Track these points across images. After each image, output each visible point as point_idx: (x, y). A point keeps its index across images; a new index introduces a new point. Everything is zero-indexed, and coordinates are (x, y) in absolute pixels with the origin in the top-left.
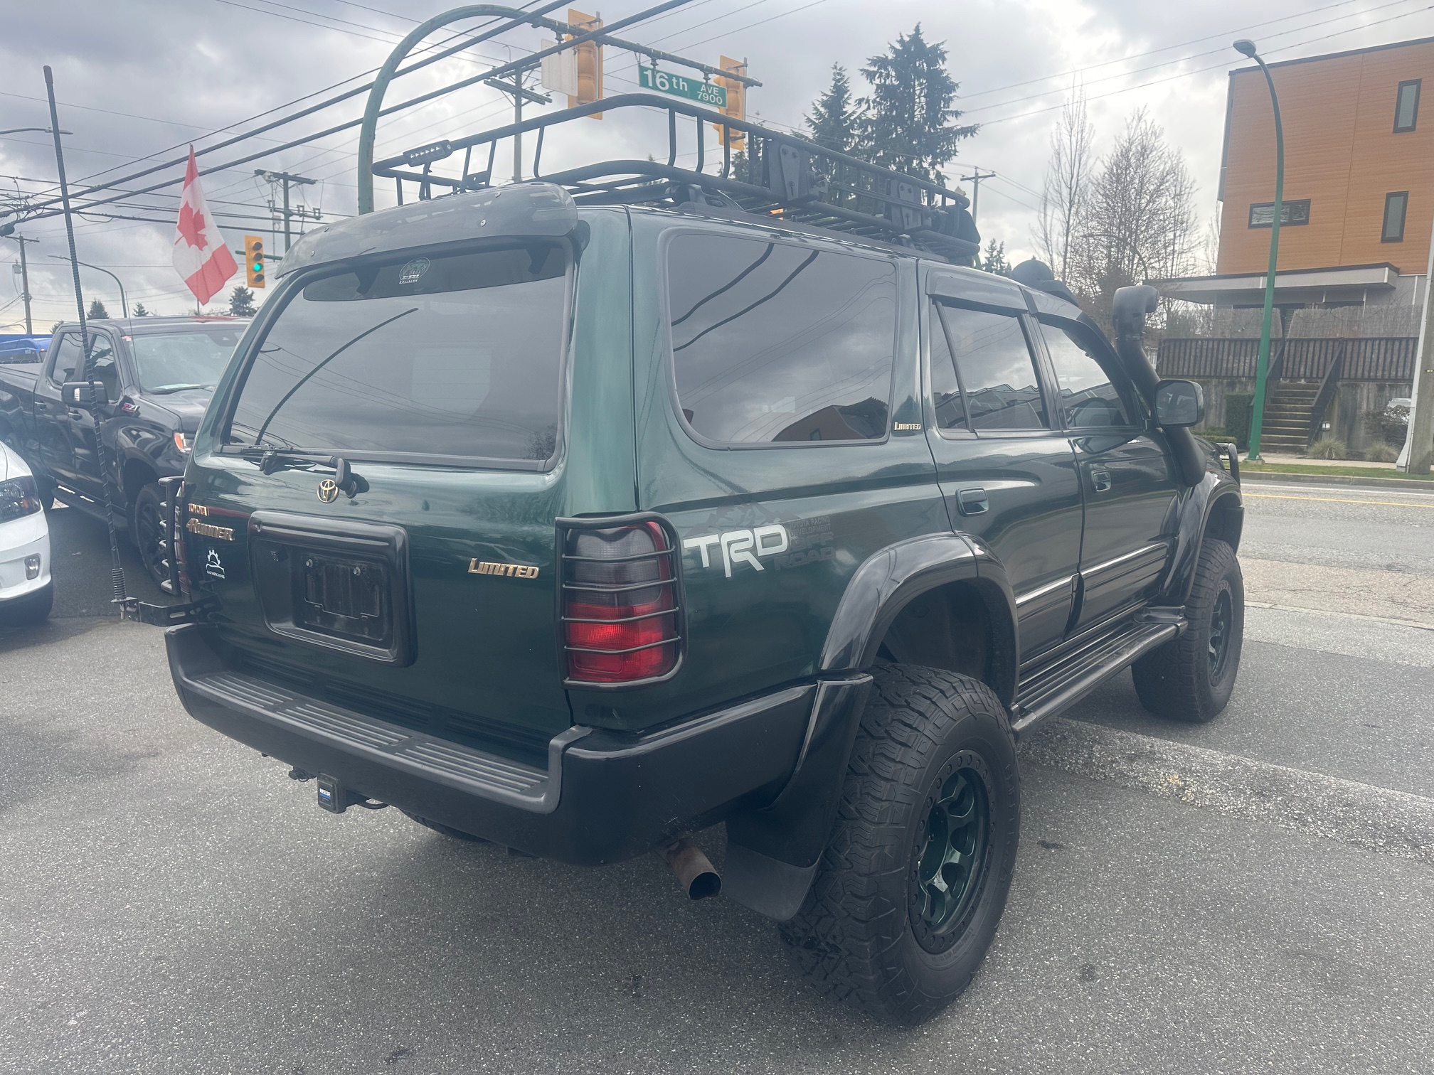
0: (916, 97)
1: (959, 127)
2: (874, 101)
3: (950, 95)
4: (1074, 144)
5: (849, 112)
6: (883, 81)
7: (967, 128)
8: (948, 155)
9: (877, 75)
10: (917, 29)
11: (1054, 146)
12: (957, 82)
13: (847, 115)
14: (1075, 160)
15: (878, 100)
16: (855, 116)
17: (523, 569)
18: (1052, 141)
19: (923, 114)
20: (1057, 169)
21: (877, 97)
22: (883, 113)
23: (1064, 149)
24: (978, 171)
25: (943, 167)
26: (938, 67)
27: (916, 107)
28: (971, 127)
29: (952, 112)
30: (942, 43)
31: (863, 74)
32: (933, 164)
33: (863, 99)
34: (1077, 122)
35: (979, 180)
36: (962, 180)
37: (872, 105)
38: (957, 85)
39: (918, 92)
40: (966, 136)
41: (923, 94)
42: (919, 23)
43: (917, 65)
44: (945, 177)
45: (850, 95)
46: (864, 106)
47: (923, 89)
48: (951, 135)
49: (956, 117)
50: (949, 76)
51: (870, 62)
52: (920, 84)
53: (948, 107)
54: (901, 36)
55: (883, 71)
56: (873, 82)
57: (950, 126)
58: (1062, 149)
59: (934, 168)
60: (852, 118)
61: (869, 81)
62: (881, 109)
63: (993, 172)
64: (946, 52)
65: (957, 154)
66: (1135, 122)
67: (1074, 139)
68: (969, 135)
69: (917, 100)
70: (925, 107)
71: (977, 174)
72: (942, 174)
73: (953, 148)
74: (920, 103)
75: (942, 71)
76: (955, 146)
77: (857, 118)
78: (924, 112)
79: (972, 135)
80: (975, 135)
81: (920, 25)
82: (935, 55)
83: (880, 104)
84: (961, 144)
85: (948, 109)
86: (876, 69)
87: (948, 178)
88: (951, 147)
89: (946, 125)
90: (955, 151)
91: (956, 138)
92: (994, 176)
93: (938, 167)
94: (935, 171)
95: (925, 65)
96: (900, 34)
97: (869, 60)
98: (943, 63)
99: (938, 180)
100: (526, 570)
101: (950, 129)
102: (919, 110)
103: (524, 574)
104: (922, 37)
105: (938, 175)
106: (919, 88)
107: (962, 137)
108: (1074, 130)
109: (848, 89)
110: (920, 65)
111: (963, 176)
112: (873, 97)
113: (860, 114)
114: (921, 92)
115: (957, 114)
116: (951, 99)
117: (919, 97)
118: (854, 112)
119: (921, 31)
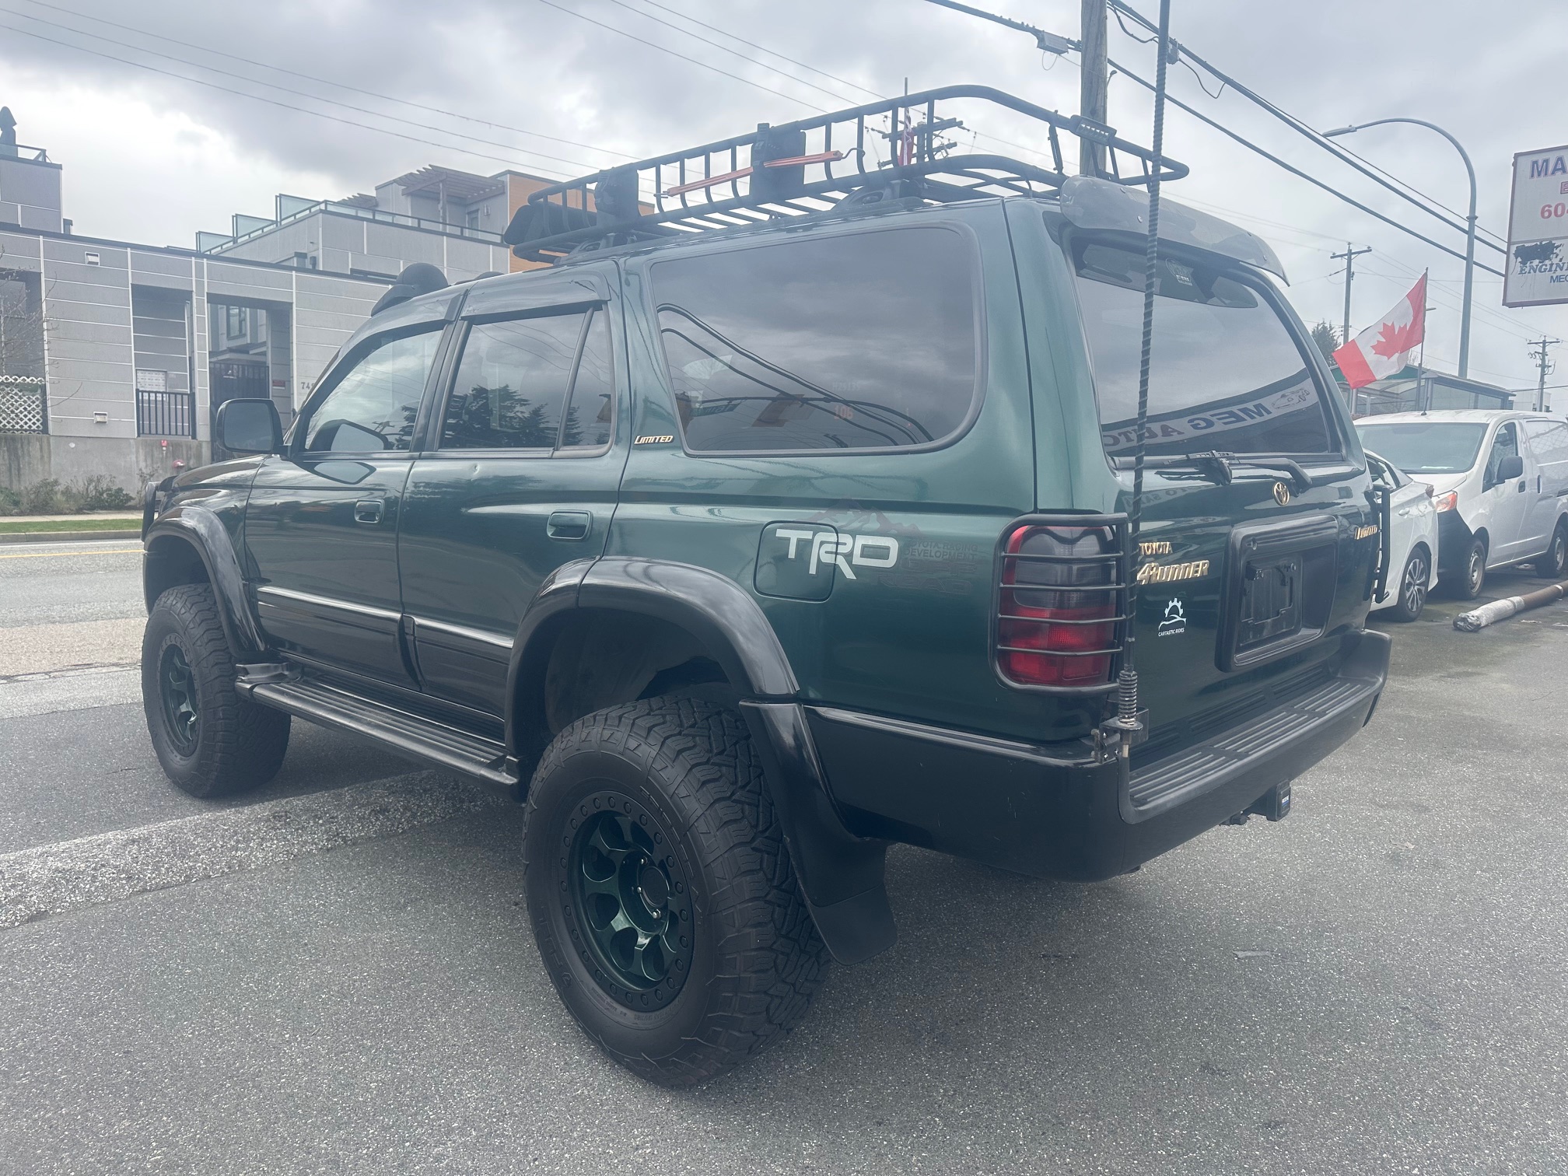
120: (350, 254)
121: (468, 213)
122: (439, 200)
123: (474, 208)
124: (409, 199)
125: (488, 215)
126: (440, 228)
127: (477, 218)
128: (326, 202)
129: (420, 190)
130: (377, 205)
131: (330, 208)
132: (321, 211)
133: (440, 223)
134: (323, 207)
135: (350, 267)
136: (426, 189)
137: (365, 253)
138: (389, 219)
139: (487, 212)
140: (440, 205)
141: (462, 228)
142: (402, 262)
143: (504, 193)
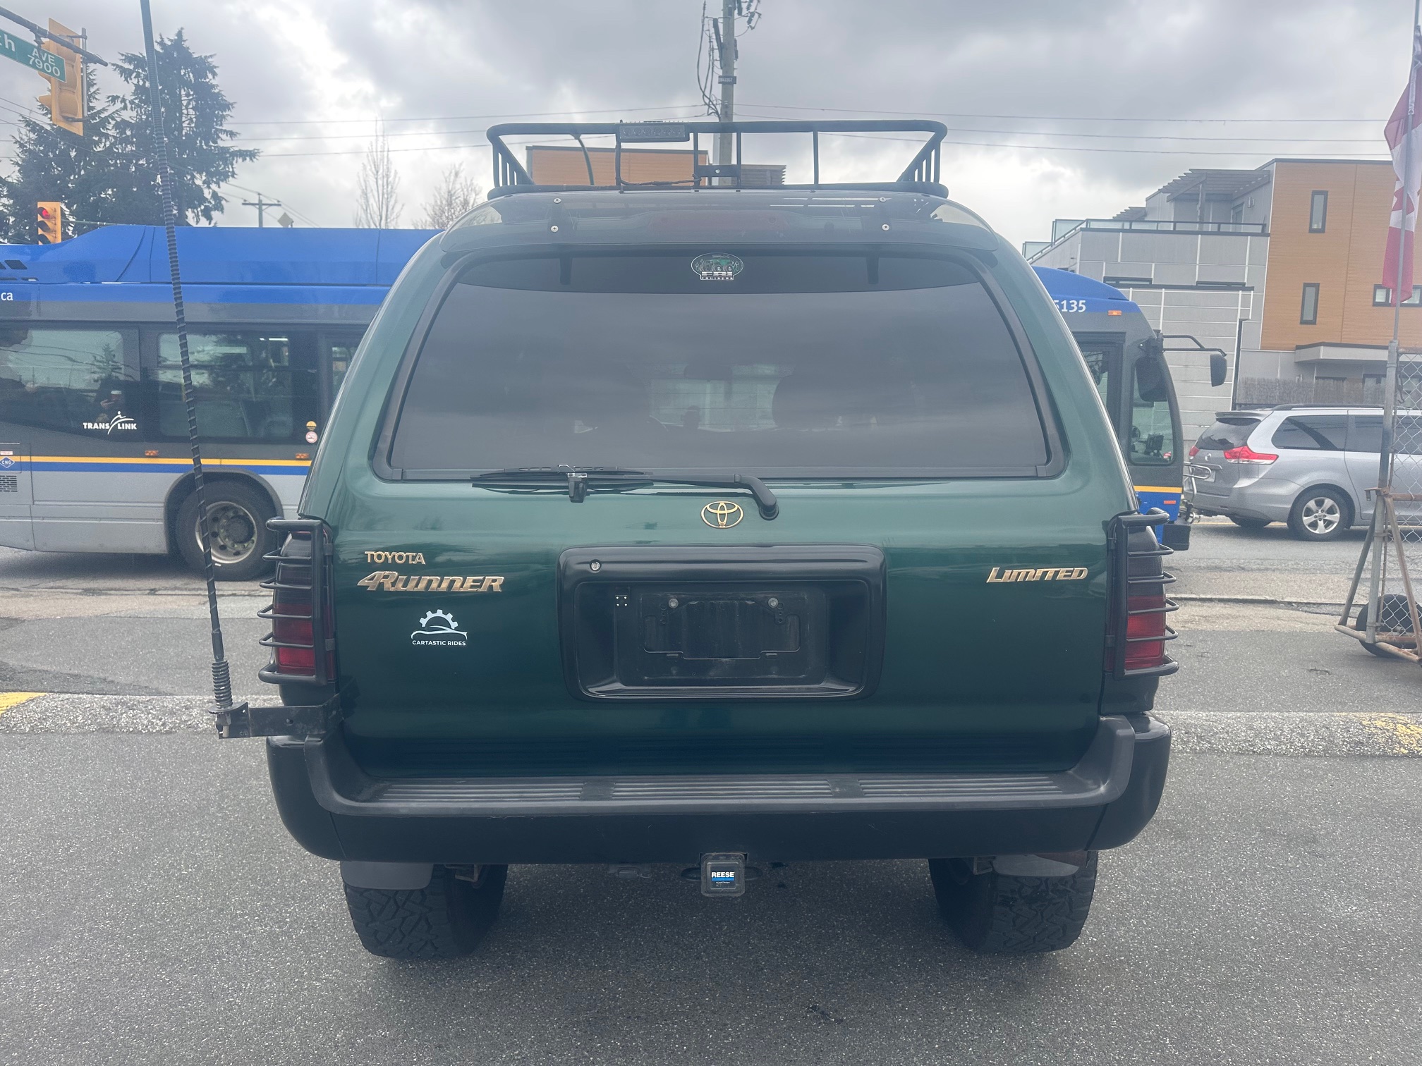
0: (184, 108)
1: (236, 149)
2: (132, 102)
3: (224, 113)
4: (380, 188)
5: (99, 108)
6: (141, 83)
7: (246, 151)
8: (224, 176)
9: (134, 74)
10: (180, 34)
11: (362, 186)
12: (231, 102)
13: (95, 111)
14: (382, 203)
15: (137, 101)
16: (106, 114)
17: (1067, 572)
18: (359, 180)
19: (192, 127)
20: (365, 208)
21: (136, 99)
22: (144, 117)
23: (372, 190)
24: (262, 197)
25: (219, 187)
26: (207, 80)
27: (184, 119)
28: (250, 151)
29: (225, 131)
30: (211, 56)
31: (115, 69)
32: (208, 183)
33: (118, 97)
34: (381, 167)
35: (264, 207)
36: (243, 204)
37: (129, 106)
38: (232, 104)
39: (185, 103)
40: (244, 160)
41: (191, 106)
42: (182, 29)
43: (182, 74)
44: (223, 198)
45: (98, 90)
46: (119, 105)
47: (191, 100)
48: (227, 156)
49: (231, 137)
50: (222, 93)
51: (124, 58)
52: (187, 95)
53: (221, 125)
54: (162, 38)
55: (140, 71)
56: (130, 81)
57: (225, 146)
58: (369, 190)
59: (209, 187)
60: (102, 116)
61: (123, 78)
62: (141, 112)
63: (278, 201)
64: (216, 67)
65: (235, 176)
66: (452, 177)
67: (380, 182)
68: (248, 158)
69: (185, 112)
70: (194, 120)
71: (260, 201)
72: (219, 195)
73: (231, 170)
74: (188, 114)
75: (213, 86)
76: (233, 168)
77: (109, 116)
78: (193, 125)
79: (251, 159)
80: (255, 160)
81: (183, 31)
82: (203, 67)
83: (138, 106)
84: (239, 165)
85: (221, 128)
86: (131, 67)
87: (225, 200)
88: (229, 168)
89: (221, 144)
90: (233, 172)
91: (233, 159)
92: (280, 205)
93: (214, 186)
94: (211, 191)
95: (191, 75)
96: (161, 35)
97: (123, 55)
98: (214, 78)
99: (215, 200)
100: (1072, 572)
101: (225, 150)
102: (187, 122)
103: (1070, 576)
104: (186, 44)
105: (215, 195)
106: (186, 98)
107: (240, 160)
108: (379, 173)
109: (95, 82)
110: (185, 74)
111: (245, 201)
112: (129, 97)
113: (113, 113)
114: (189, 104)
115: (232, 134)
116: (223, 117)
117: (187, 109)
118: (104, 110)
119: (184, 38)
120: (1104, 264)
121: (1234, 209)
122: (1198, 200)
123: (1239, 202)
124: (1173, 204)
125: (1252, 206)
126: (1197, 227)
127: (1241, 211)
128: (1088, 221)
129: (1183, 194)
130: (1146, 215)
131: (1094, 225)
132: (1082, 229)
133: (1197, 223)
134: (1084, 226)
135: (1104, 275)
136: (1188, 192)
137: (1119, 261)
138: (1153, 227)
139: (1251, 204)
140: (1199, 206)
141: (1219, 224)
142: (1153, 265)
143: (1269, 182)
